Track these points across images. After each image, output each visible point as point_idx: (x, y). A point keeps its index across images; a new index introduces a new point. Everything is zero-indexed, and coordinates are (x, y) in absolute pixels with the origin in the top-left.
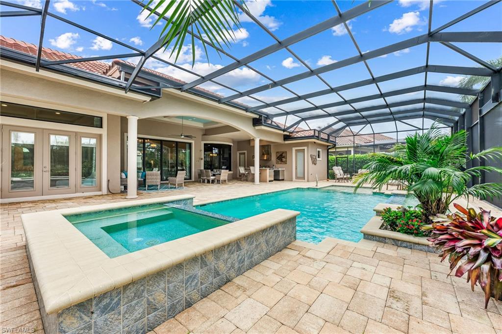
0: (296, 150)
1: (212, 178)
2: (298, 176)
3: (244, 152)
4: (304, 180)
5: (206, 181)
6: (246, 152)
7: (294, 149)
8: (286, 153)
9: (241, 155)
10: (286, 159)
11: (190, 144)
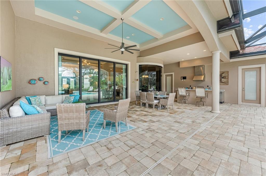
0: (242, 69)
1: (156, 102)
2: (246, 99)
3: (171, 73)
4: (259, 105)
5: (147, 105)
6: (173, 73)
7: (240, 68)
8: (228, 73)
9: (167, 77)
10: (228, 79)
11: (127, 65)
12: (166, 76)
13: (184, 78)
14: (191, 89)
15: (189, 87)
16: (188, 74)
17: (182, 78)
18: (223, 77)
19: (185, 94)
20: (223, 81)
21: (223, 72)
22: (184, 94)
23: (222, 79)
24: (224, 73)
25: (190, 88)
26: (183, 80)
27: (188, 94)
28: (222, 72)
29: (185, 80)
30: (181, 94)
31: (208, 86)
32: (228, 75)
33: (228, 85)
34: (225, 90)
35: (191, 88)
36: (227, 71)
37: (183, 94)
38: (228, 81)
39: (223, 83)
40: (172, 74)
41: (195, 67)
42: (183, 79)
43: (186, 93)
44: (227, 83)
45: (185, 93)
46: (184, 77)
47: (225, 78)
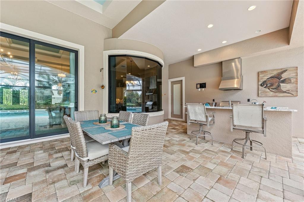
3: (180, 79)
8: (297, 70)
9: (174, 86)
10: (297, 84)
11: (76, 52)
12: (173, 83)
13: (203, 86)
14: (215, 106)
15: (211, 102)
16: (210, 78)
17: (199, 86)
18: (285, 80)
19: (204, 119)
20: (284, 90)
21: (283, 70)
22: (202, 118)
23: (281, 84)
24: (286, 70)
25: (214, 104)
26: (199, 90)
27: (210, 119)
28: (281, 69)
29: (203, 89)
30: (195, 119)
31: (249, 100)
32: (297, 75)
33: (296, 98)
34: (288, 107)
35: (216, 103)
36: (294, 67)
37: (199, 120)
38: (297, 88)
39: (285, 92)
40: (182, 81)
41: (223, 62)
42: (200, 88)
43: (207, 116)
44: (294, 93)
45: (204, 116)
46: (202, 84)
47: (290, 83)
